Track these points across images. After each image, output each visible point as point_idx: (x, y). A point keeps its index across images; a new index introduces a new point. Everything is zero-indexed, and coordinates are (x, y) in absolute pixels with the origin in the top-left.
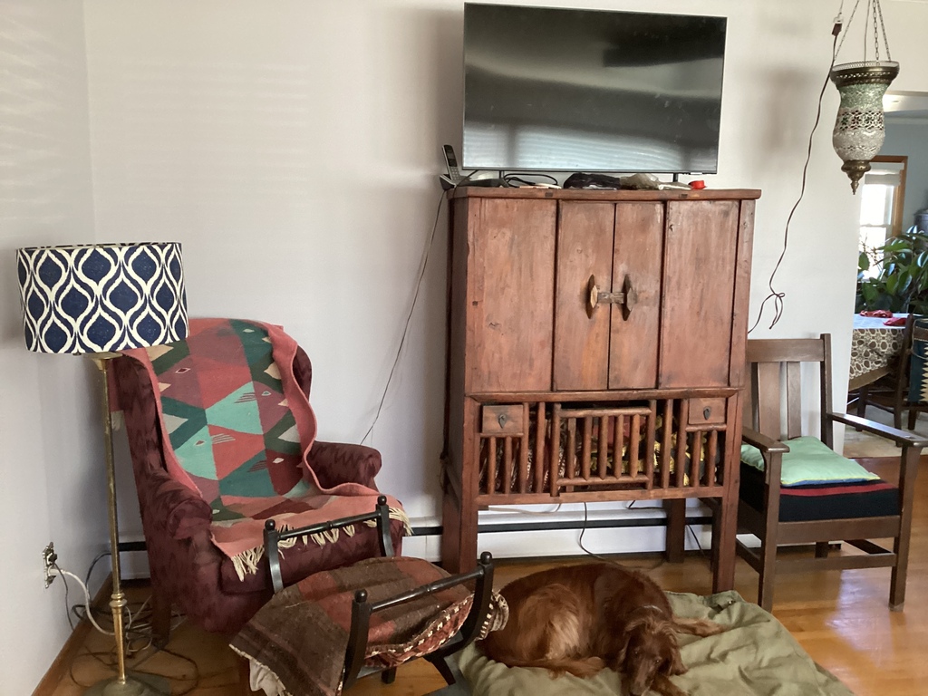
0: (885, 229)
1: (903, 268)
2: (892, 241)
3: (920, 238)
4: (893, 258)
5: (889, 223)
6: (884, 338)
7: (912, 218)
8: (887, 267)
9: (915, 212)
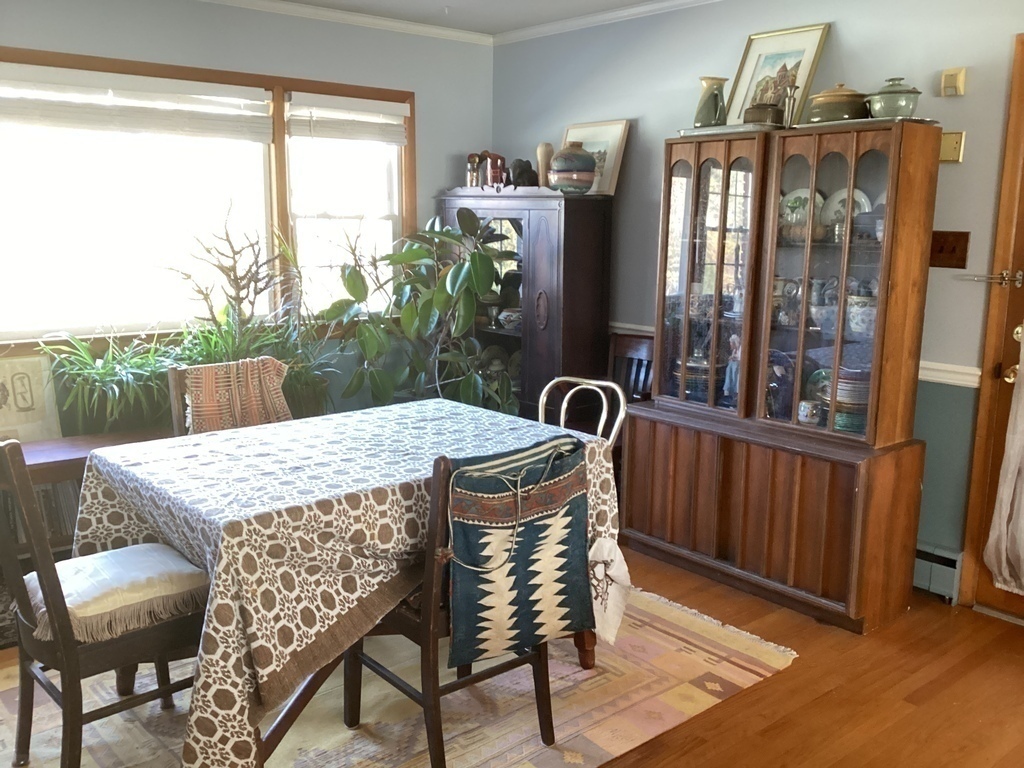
0: (390, 223)
1: (425, 294)
2: (403, 243)
3: (447, 239)
4: (408, 275)
5: (396, 213)
6: (383, 514)
7: (432, 205)
8: (398, 290)
9: (434, 193)
